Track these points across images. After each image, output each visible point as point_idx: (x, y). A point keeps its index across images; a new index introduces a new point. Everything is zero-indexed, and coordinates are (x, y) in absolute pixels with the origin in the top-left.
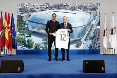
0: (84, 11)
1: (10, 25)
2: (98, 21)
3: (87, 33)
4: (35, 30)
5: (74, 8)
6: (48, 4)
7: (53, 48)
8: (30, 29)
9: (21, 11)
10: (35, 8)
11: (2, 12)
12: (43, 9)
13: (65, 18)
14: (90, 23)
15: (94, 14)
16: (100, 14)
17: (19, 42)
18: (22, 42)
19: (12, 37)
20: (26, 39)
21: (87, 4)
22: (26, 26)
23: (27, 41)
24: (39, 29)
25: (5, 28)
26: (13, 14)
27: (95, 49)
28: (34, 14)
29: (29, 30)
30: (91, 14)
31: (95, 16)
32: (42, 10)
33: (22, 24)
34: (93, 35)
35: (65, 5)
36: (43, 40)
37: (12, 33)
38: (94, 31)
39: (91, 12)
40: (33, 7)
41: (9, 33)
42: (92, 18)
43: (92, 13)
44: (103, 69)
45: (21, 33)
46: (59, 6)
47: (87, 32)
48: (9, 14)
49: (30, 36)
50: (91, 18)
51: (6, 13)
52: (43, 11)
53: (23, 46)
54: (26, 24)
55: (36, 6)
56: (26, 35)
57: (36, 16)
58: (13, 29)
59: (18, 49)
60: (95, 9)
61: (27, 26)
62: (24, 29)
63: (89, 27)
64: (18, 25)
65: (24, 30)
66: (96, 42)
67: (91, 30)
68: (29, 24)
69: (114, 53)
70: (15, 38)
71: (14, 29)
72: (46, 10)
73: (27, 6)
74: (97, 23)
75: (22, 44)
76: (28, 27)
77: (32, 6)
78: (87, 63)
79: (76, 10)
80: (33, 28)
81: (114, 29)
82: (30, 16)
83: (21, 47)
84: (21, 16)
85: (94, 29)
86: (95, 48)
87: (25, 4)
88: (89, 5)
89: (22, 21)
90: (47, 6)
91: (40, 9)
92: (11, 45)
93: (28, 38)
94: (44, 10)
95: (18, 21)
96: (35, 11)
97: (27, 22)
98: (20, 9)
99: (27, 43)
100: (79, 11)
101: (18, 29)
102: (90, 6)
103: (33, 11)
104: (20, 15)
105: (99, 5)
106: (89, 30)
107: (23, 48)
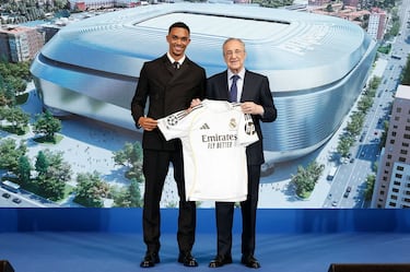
0: (329, 9)
2: (404, 62)
3: (344, 125)
4: (79, 107)
7: (169, 198)
8: (52, 100)
13: (233, 46)
14: (360, 71)
15: (381, 28)
18: (9, 168)
20: (32, 154)
22: (31, 87)
23: (33, 163)
24: (96, 102)
27: (387, 206)
28: (72, 25)
29: (44, 109)
30: (365, 27)
31: (387, 37)
32: (116, 6)
33: (11, 78)
34: (380, 132)
36: (118, 160)
38: (382, 114)
39: (366, 17)
42: (373, 44)
43: (374, 20)
45: (5, 123)
47: (347, 121)
49: (50, 139)
50: (365, 44)
52: (121, 11)
53: (16, 187)
54: (29, 77)
56: (30, 134)
61: (38, 84)
62: (22, 100)
63: (358, 90)
65: (20, 109)
66: (395, 171)
67: (365, 107)
68: (46, 78)
74: (397, 73)
75: (11, 180)
76: (39, 91)
80: (69, 94)
82: (50, 33)
83: (5, 196)
84: (7, 37)
85: (381, 102)
86: (389, 200)
89: (12, 59)
93: (41, 147)
94: (124, 6)
96: (76, 11)
97: (37, 66)
99: (34, 174)
103: (67, 10)
106: (355, 108)
107: (15, 201)
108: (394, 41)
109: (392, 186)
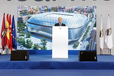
0: (81, 13)
1: (11, 26)
2: (94, 23)
4: (34, 31)
5: (72, 10)
6: (47, 7)
9: (21, 14)
10: (35, 10)
11: (4, 14)
12: (42, 11)
14: (86, 25)
15: (90, 17)
16: (96, 16)
17: (19, 42)
18: (22, 42)
19: (12, 38)
20: (26, 40)
21: (84, 7)
23: (26, 42)
24: (37, 30)
25: (7, 28)
26: (14, 16)
28: (33, 16)
29: (28, 31)
30: (87, 16)
31: (91, 18)
32: (41, 13)
33: (22, 26)
34: (90, 36)
35: (63, 7)
36: (41, 41)
37: (12, 33)
38: (90, 32)
39: (87, 15)
40: (32, 10)
41: (10, 33)
43: (89, 15)
44: (95, 58)
45: (21, 34)
46: (57, 9)
47: (84, 34)
48: (10, 16)
49: (29, 37)
50: (87, 20)
51: (8, 15)
54: (25, 26)
55: (35, 9)
56: (25, 36)
57: (35, 18)
58: (13, 29)
59: (17, 49)
60: (91, 11)
62: (24, 30)
63: (86, 28)
64: (18, 26)
65: (24, 32)
66: (93, 43)
67: (87, 31)
68: (28, 26)
69: (110, 54)
70: (15, 39)
71: (15, 29)
72: (45, 12)
73: (27, 9)
74: (93, 25)
75: (22, 45)
76: (27, 28)
77: (32, 8)
78: (82, 53)
79: (73, 12)
80: (33, 29)
81: (109, 30)
82: (29, 18)
83: (21, 48)
85: (90, 30)
86: (92, 49)
87: (25, 7)
88: (86, 7)
89: (22, 22)
90: (46, 9)
91: (39, 11)
92: (12, 45)
93: (28, 39)
94: (43, 13)
95: (18, 22)
96: (34, 13)
97: (27, 24)
98: (21, 12)
99: (26, 43)
100: (76, 13)
101: (18, 30)
102: (86, 9)
103: (32, 13)
104: (20, 17)
105: (95, 8)
106: (85, 31)
107: (23, 49)
108: (93, 19)
109: (92, 46)
